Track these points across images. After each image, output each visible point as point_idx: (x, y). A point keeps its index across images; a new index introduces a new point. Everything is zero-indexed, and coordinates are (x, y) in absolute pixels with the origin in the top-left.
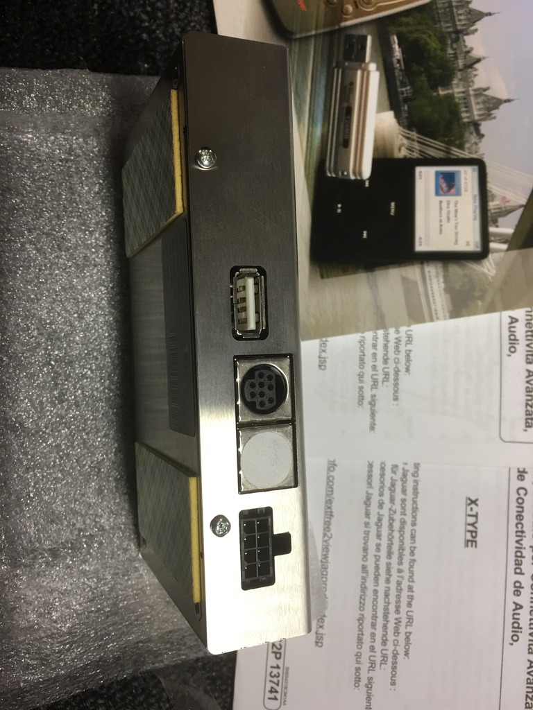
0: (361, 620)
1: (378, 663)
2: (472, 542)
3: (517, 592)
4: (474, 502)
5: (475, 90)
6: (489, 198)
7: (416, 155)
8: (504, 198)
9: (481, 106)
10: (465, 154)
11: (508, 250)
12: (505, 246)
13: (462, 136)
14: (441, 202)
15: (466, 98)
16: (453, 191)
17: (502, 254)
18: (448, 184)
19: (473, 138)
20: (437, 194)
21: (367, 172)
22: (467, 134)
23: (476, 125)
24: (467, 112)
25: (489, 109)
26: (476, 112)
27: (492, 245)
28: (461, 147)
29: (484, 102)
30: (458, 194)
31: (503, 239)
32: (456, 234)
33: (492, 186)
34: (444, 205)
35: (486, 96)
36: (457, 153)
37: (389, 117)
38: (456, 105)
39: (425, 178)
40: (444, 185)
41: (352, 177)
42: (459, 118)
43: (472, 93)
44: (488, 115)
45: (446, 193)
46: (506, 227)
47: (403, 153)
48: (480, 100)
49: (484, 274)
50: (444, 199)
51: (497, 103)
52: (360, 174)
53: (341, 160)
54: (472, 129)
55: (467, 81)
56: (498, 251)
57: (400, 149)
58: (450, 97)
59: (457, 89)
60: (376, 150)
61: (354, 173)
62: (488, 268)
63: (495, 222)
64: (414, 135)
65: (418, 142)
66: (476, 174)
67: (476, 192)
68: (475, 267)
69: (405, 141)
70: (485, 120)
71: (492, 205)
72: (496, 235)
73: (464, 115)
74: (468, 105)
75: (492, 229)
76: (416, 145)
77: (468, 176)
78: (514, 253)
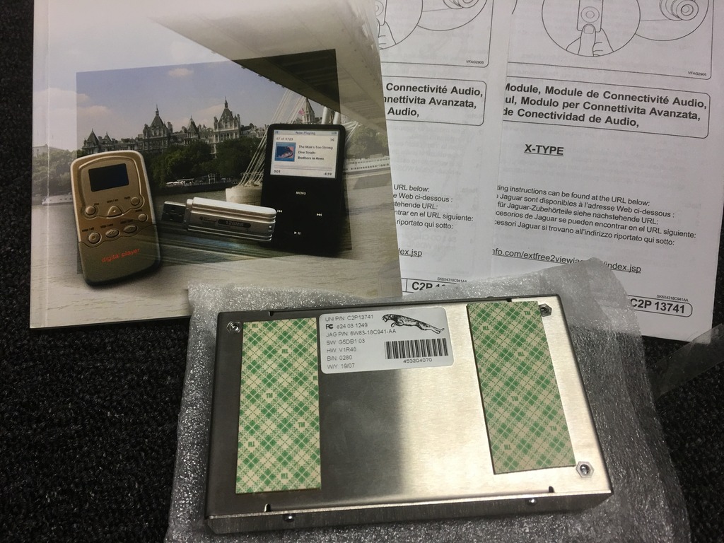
0: (619, 237)
1: (653, 226)
2: (559, 151)
3: (598, 120)
4: (528, 148)
5: (216, 128)
6: (299, 123)
7: (261, 174)
8: (300, 112)
9: (228, 124)
10: (265, 138)
11: (339, 112)
12: (337, 114)
13: (250, 140)
14: (299, 158)
15: (221, 134)
16: (291, 149)
17: (342, 116)
18: (286, 152)
19: (253, 131)
20: (293, 160)
21: (271, 211)
22: (249, 136)
23: (243, 129)
24: (232, 135)
25: (232, 119)
26: (232, 128)
27: (335, 123)
28: (259, 141)
29: (226, 122)
30: (294, 145)
31: (330, 115)
32: (324, 147)
33: (290, 121)
34: (302, 155)
35: (221, 120)
36: (262, 144)
37: (230, 192)
38: (226, 142)
39: (280, 168)
40: (287, 155)
41: (274, 222)
42: (236, 141)
43: (217, 131)
44: (236, 120)
45: (293, 154)
46: (322, 112)
47: (259, 183)
48: (224, 125)
49: (356, 129)
50: (297, 155)
51: (227, 112)
52: (272, 216)
53: (260, 230)
54: (245, 132)
55: (208, 133)
56: (339, 119)
57: (256, 185)
58: (219, 146)
59: (214, 140)
60: (254, 203)
61: (271, 220)
62: (352, 126)
63: (318, 119)
64: (246, 174)
65: (251, 172)
66: (280, 131)
67: (294, 132)
68: (350, 136)
69: (250, 181)
70: (239, 122)
71: (304, 121)
72: (327, 119)
73: (234, 137)
74: (227, 134)
75: (323, 122)
76: (254, 173)
77: (280, 138)
78: (342, 107)
